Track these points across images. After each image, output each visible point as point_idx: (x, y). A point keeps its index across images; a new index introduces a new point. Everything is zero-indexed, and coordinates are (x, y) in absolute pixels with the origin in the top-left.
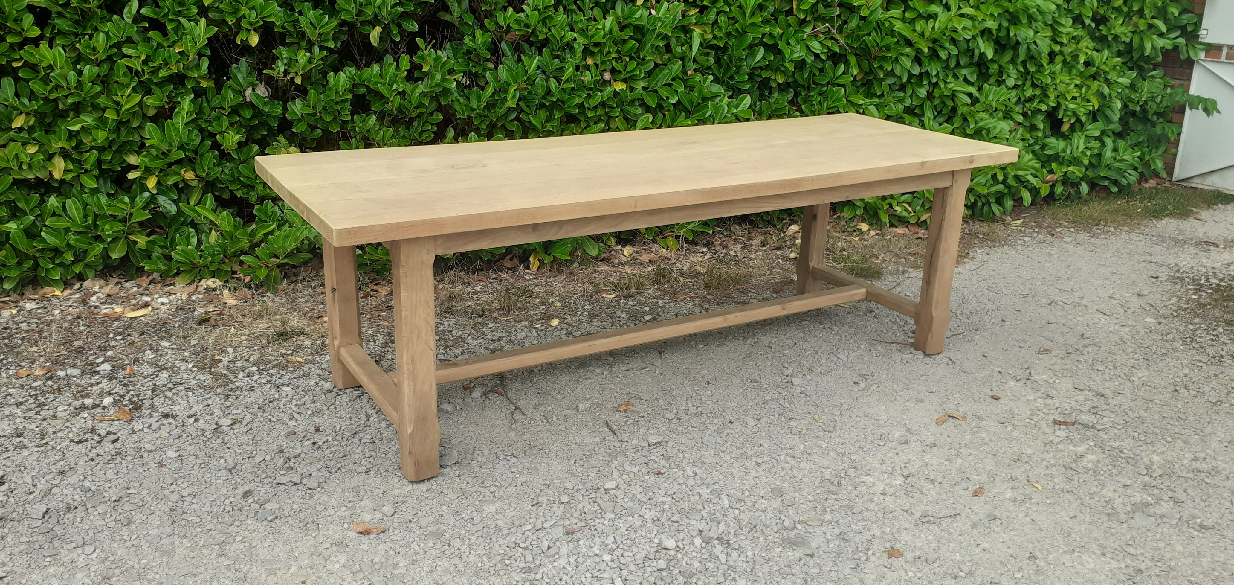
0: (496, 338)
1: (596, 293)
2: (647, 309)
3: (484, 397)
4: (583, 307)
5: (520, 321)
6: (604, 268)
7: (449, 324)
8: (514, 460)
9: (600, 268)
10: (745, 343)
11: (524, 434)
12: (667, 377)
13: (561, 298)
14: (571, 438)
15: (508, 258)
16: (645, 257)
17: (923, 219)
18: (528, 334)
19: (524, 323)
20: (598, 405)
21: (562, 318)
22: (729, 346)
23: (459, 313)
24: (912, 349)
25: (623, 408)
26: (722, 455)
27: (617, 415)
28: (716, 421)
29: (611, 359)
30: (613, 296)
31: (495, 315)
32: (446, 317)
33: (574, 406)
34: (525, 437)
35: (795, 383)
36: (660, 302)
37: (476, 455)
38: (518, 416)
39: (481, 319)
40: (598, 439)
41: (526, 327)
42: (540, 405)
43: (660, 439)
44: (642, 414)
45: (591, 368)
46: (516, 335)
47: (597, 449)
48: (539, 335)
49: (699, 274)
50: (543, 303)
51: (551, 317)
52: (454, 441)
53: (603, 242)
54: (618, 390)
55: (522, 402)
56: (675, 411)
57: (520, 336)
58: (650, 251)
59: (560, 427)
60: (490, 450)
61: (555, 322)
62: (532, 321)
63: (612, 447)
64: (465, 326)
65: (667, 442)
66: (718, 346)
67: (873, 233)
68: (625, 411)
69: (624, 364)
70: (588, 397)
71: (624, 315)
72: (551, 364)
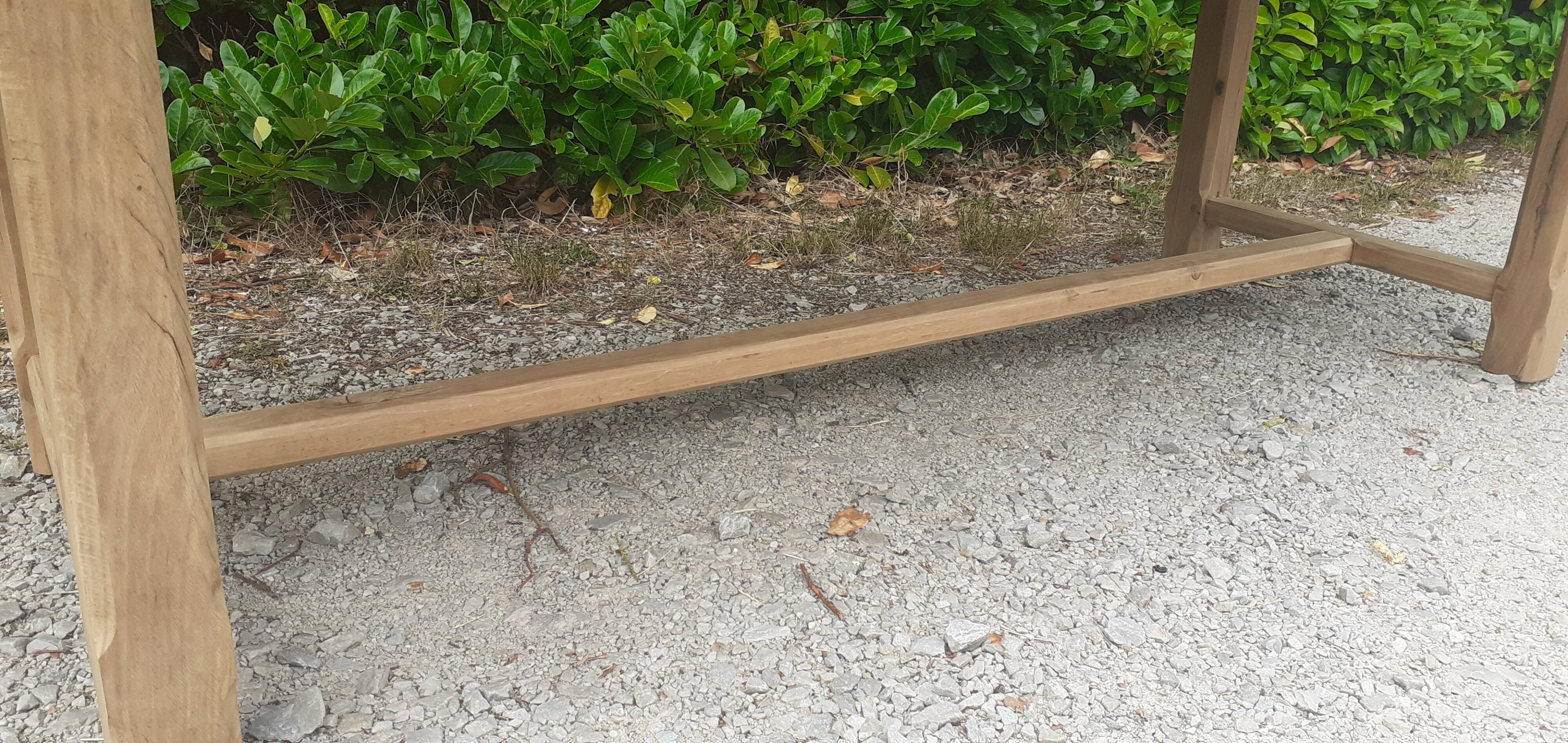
0: (503, 347)
1: (737, 260)
2: (853, 290)
3: (450, 498)
4: (710, 286)
5: (565, 310)
6: (750, 215)
7: (391, 318)
8: (518, 715)
9: (741, 216)
10: (1098, 361)
11: (557, 613)
12: (939, 440)
13: (661, 268)
14: (703, 628)
15: (546, 194)
16: (828, 199)
17: (1326, 145)
18: (584, 339)
19: (575, 316)
20: (774, 518)
21: (664, 308)
22: (1061, 368)
23: (422, 294)
24: (1483, 374)
25: (843, 527)
26: (1185, 682)
27: (830, 544)
28: (1117, 565)
29: (790, 396)
30: (774, 265)
31: (507, 297)
32: (387, 302)
33: (704, 522)
34: (560, 626)
35: (1270, 453)
36: (879, 278)
37: (392, 696)
38: (543, 554)
39: (471, 307)
40: (785, 632)
41: (578, 324)
42: (609, 520)
43: (979, 632)
44: (901, 547)
45: (742, 419)
46: (553, 342)
47: (786, 668)
48: (609, 342)
49: (946, 228)
50: (619, 277)
51: (639, 304)
52: (331, 645)
53: (743, 167)
54: (821, 476)
55: (559, 511)
56: (990, 535)
57: (562, 344)
58: (837, 190)
59: (669, 590)
60: (443, 677)
61: (648, 314)
62: (593, 313)
63: (834, 660)
64: (429, 320)
65: (999, 638)
66: (1037, 366)
67: (1246, 167)
68: (851, 535)
69: (823, 408)
70: (742, 495)
71: (803, 302)
72: (638, 405)
